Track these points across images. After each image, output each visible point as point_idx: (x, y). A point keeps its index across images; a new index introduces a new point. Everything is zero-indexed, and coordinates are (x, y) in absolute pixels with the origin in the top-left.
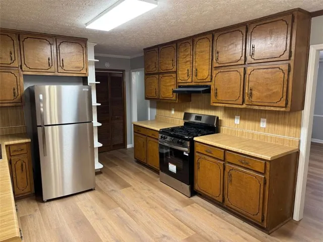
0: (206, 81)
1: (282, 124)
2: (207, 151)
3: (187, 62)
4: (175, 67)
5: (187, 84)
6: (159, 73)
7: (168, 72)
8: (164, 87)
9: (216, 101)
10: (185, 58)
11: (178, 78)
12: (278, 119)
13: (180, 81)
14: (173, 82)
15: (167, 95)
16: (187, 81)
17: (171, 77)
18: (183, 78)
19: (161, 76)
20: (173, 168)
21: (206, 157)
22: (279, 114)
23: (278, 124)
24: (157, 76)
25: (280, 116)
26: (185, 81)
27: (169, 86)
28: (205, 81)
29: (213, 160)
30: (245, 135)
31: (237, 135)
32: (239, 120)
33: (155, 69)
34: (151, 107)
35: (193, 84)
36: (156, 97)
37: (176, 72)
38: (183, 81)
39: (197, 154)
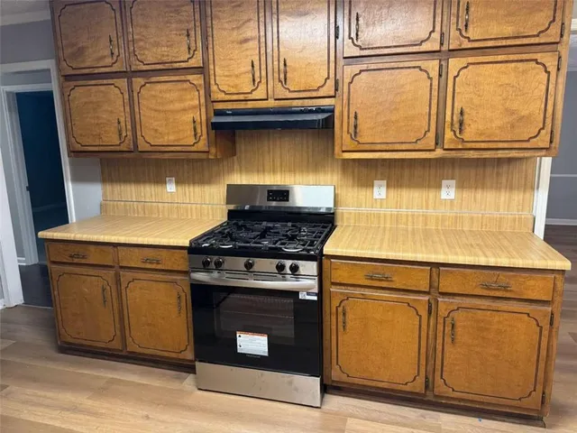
0: (321, 93)
1: (492, 187)
2: (371, 278)
3: (246, 40)
4: (199, 55)
5: (250, 105)
6: (129, 74)
7: (170, 70)
8: (153, 114)
9: (353, 146)
10: (238, 28)
11: (214, 88)
12: (484, 177)
13: (221, 96)
14: (194, 99)
15: (172, 138)
16: (250, 97)
17: (186, 85)
18: (235, 86)
19: (138, 81)
20: (253, 343)
21: (367, 292)
22: (484, 166)
23: (483, 188)
24: (123, 83)
25: (489, 170)
26: (242, 97)
27: (178, 111)
28: (314, 94)
29: (394, 296)
30: (404, 220)
31: (385, 223)
32: (384, 190)
33: (108, 61)
34: (76, 179)
35: (271, 103)
36: (123, 148)
37: (202, 70)
38: (235, 97)
39: (333, 289)
